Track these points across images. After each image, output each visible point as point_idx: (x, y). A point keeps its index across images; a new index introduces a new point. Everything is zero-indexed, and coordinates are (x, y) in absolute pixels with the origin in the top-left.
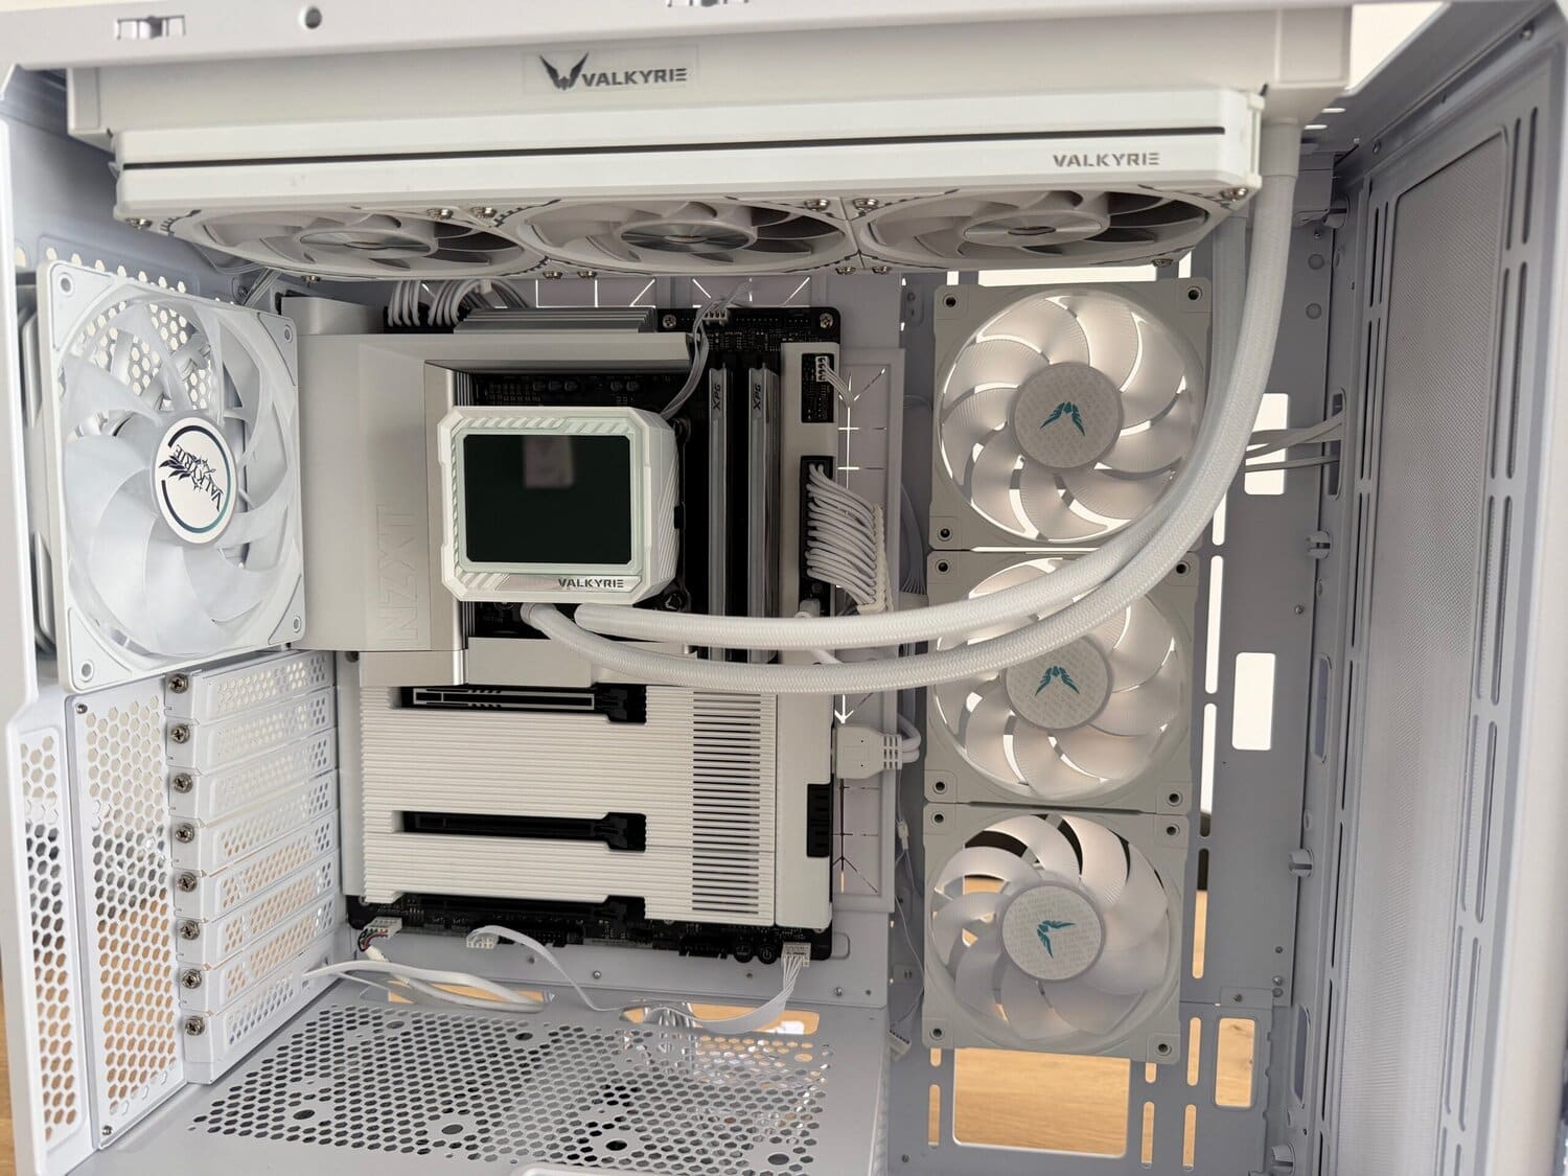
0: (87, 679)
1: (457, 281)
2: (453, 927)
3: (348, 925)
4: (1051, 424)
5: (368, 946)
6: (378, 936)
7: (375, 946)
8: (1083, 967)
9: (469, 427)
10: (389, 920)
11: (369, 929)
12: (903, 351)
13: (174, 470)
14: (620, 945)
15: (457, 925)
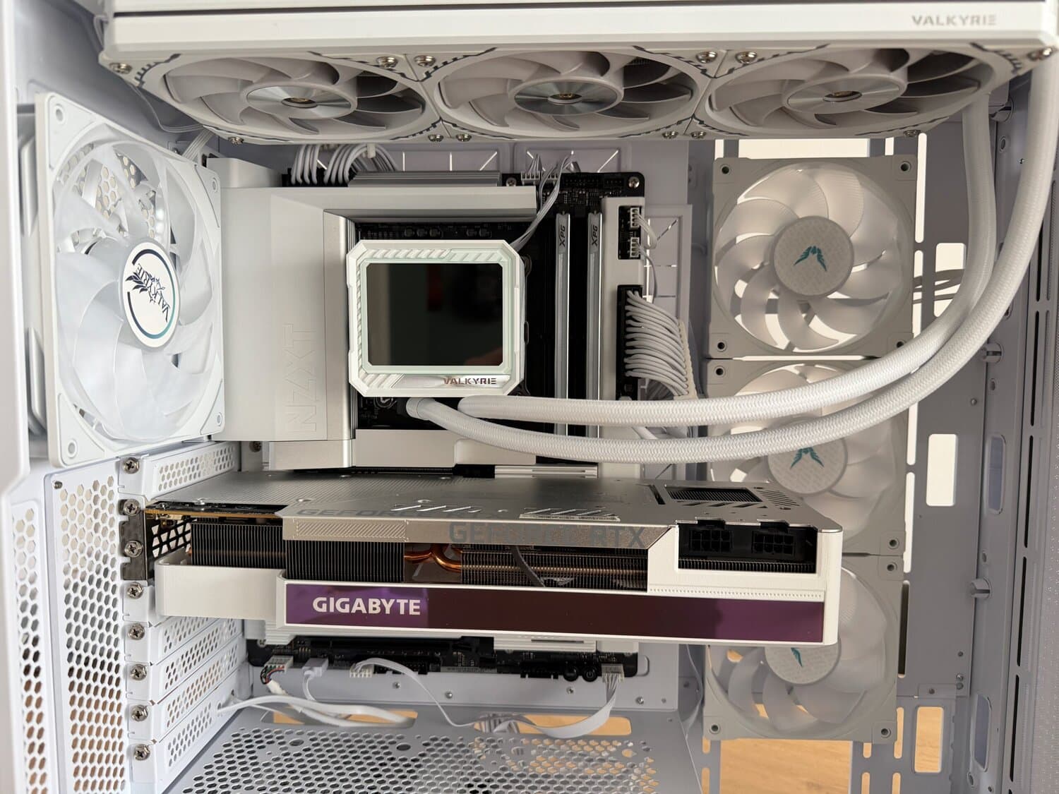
0: (72, 456)
1: (352, 145)
2: (335, 662)
3: (248, 663)
4: (801, 262)
5: (269, 680)
6: (276, 671)
7: (275, 680)
8: (824, 674)
9: (372, 258)
10: (283, 658)
11: (269, 666)
12: (691, 207)
13: (137, 284)
14: (469, 671)
15: (338, 660)
